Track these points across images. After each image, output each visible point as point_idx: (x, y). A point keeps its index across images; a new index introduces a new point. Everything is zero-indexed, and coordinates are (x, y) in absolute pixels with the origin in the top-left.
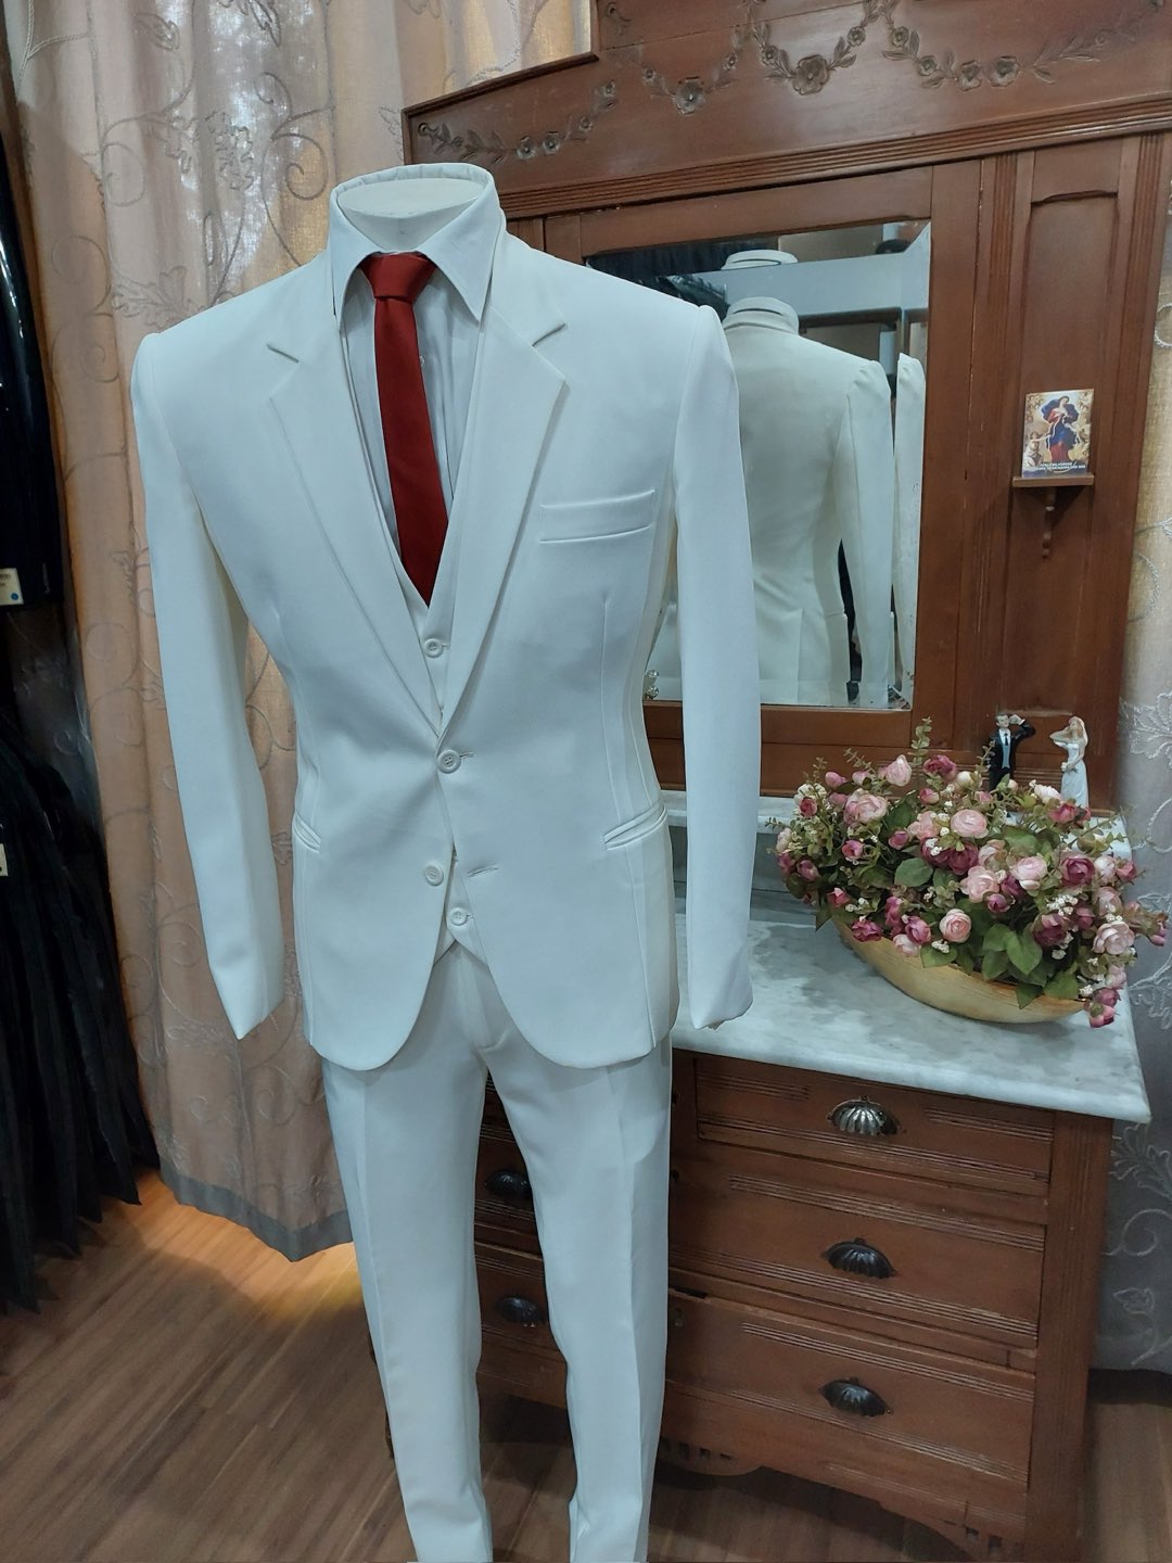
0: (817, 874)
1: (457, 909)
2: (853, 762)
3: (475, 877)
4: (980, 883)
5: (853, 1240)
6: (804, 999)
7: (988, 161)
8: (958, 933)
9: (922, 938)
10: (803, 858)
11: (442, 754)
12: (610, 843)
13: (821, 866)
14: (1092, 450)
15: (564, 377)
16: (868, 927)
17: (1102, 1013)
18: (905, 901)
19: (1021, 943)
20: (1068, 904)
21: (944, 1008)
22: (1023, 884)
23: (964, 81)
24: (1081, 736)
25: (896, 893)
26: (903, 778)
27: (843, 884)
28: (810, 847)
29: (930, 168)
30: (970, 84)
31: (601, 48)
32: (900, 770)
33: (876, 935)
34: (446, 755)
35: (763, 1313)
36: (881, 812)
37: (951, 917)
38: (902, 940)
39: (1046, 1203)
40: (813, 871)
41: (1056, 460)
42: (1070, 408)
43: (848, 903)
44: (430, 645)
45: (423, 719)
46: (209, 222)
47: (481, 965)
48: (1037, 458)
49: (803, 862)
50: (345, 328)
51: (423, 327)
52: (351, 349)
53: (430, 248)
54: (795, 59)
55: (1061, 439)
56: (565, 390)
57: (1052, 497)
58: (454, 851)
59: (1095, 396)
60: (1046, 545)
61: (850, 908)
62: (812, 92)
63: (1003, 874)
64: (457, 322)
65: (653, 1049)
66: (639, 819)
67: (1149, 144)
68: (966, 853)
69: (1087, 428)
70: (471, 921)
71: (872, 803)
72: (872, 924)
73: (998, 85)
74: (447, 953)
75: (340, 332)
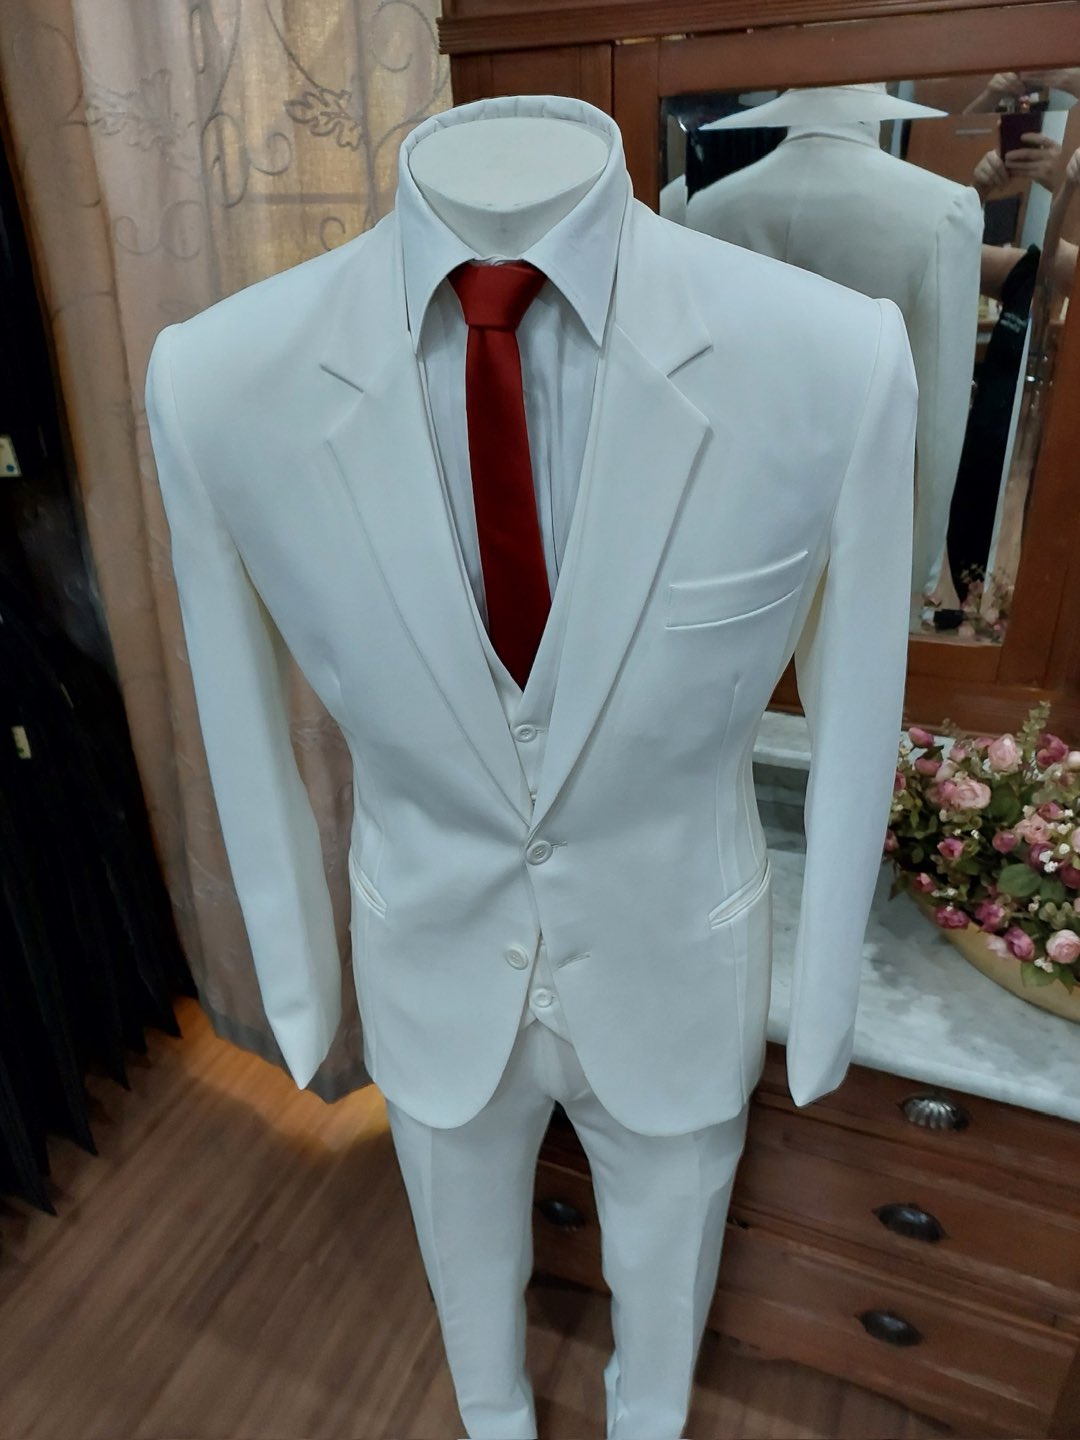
1: (541, 991)
3: (564, 967)
5: (904, 1202)
8: (1068, 954)
9: (1024, 954)
11: (534, 846)
12: (715, 921)
15: (706, 420)
16: (956, 918)
21: (1026, 998)
26: (1010, 762)
27: (930, 868)
32: (1008, 750)
33: (964, 925)
34: (537, 847)
35: (807, 1250)
36: (983, 804)
37: (1062, 938)
40: (892, 842)
43: (934, 889)
44: (522, 732)
45: (511, 810)
46: (197, 20)
47: (564, 1044)
50: (424, 351)
51: (527, 356)
52: (430, 376)
56: (709, 435)
58: (541, 935)
61: (936, 894)
64: (570, 345)
66: (745, 888)
70: (556, 1003)
71: (973, 790)
72: (960, 914)
75: (417, 356)
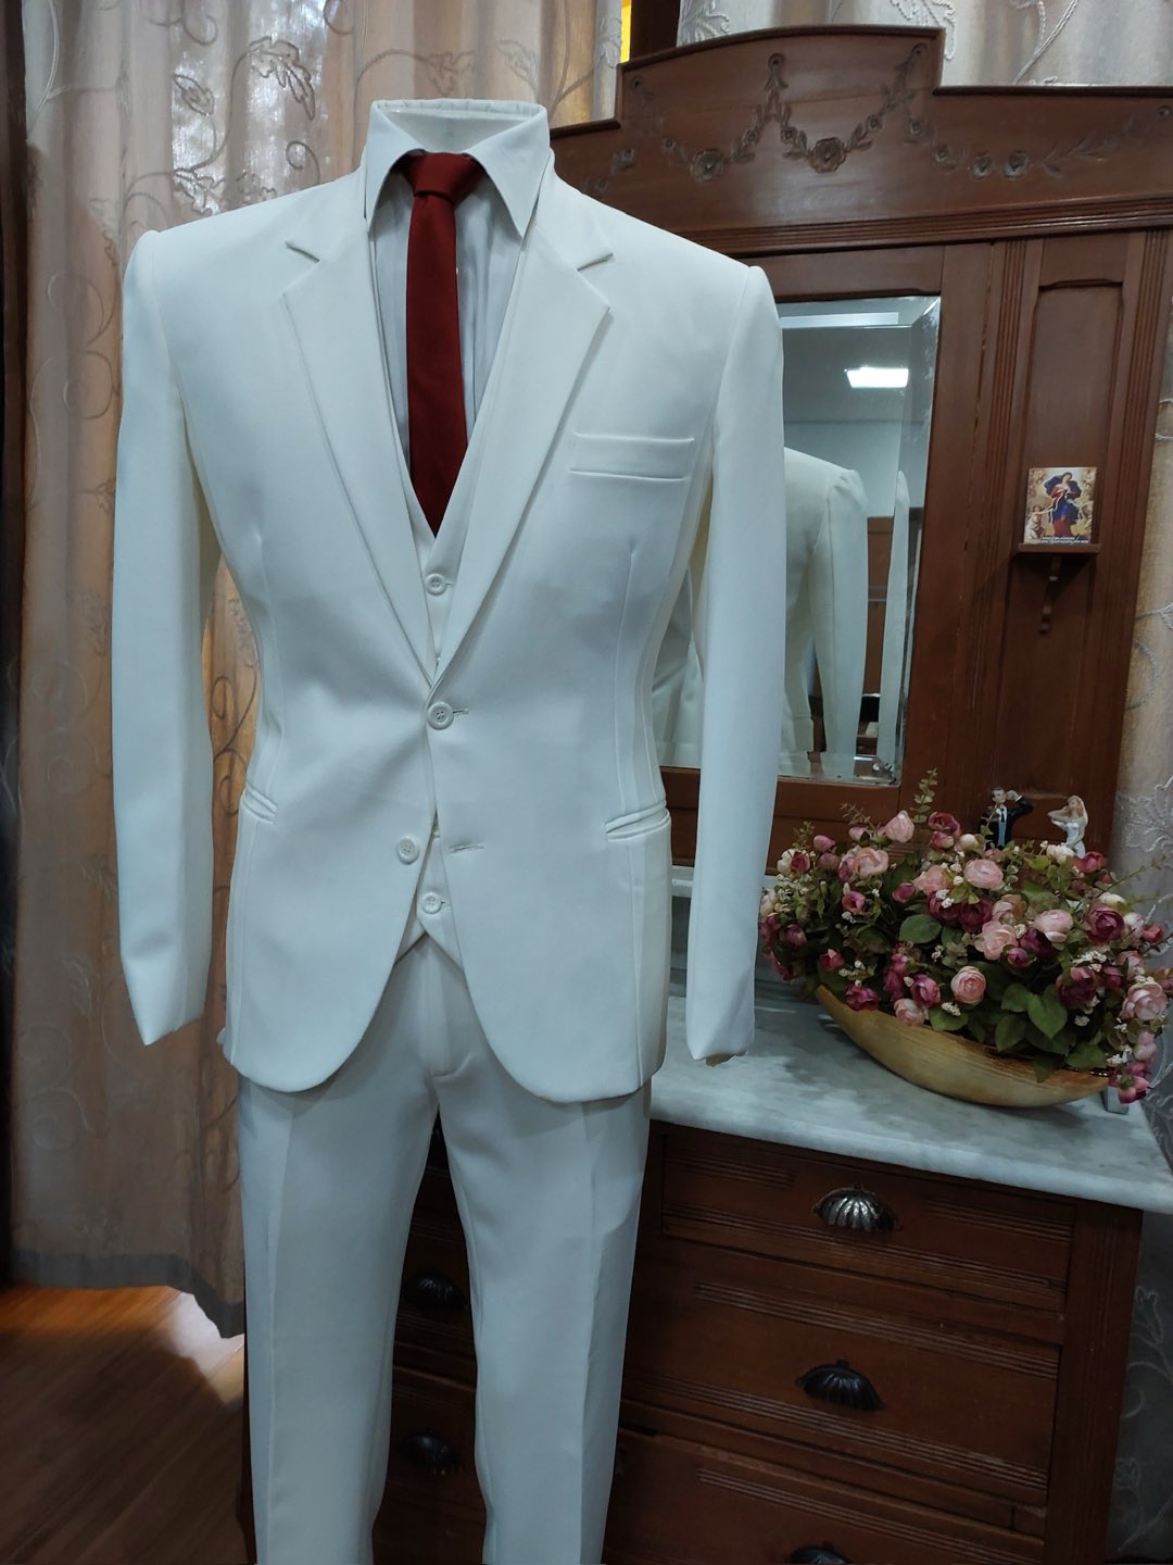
0: (805, 938)
1: (431, 894)
2: (849, 819)
3: (459, 854)
4: (995, 938)
5: (834, 1362)
6: (789, 1075)
7: (997, 245)
8: (972, 992)
9: (931, 998)
10: (789, 922)
12: (613, 834)
13: (808, 931)
14: (1095, 526)
15: (607, 301)
16: (864, 993)
17: (1133, 1085)
18: (912, 959)
19: (1044, 1005)
20: (1096, 961)
22: (1049, 935)
23: (977, 171)
24: (1080, 815)
25: (902, 949)
26: (905, 833)
28: (798, 910)
29: (941, 248)
30: (983, 174)
31: (623, 118)
32: (902, 826)
33: (872, 1003)
34: (437, 708)
35: (723, 1456)
36: (882, 867)
37: (965, 974)
38: (905, 1005)
39: (1062, 1318)
40: (800, 935)
41: (1059, 534)
42: (1073, 485)
43: (841, 968)
44: (435, 581)
45: (416, 664)
47: (454, 968)
48: (1039, 532)
49: (790, 926)
50: (374, 233)
52: (379, 253)
53: (480, 151)
54: (812, 142)
55: (1065, 514)
56: (608, 318)
57: (1056, 566)
58: (435, 826)
59: (1098, 475)
60: (1046, 619)
61: (844, 973)
62: (829, 170)
63: (1022, 929)
65: (639, 1089)
67: (1154, 240)
68: (979, 908)
69: (1090, 505)
70: (446, 910)
71: (872, 857)
72: (869, 990)
73: (1008, 177)
74: (415, 946)
75: (370, 236)
